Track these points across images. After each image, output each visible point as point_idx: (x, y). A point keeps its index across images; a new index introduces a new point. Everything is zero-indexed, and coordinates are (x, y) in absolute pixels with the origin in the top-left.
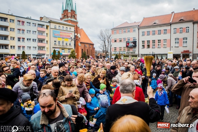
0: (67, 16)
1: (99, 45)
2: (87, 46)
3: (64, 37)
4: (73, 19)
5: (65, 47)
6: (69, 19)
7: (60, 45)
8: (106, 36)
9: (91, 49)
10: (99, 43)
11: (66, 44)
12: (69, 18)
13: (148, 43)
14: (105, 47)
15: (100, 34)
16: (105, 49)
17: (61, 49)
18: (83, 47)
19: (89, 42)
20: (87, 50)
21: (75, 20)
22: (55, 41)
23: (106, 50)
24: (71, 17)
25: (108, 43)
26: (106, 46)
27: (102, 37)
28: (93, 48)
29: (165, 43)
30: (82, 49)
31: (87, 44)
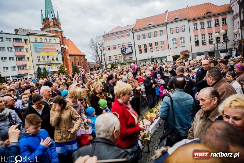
0: (49, 26)
1: (92, 55)
2: (78, 58)
3: (49, 51)
4: (56, 29)
5: (51, 63)
6: (52, 29)
7: (45, 61)
8: (98, 45)
9: (83, 61)
10: (91, 53)
11: (53, 59)
12: (52, 27)
13: (144, 47)
14: (98, 57)
15: (90, 43)
16: (98, 60)
17: (47, 65)
18: (73, 60)
19: (80, 54)
20: (78, 62)
21: (59, 30)
22: (38, 57)
23: (100, 61)
24: (54, 27)
25: (101, 51)
26: (99, 55)
27: (94, 45)
28: (84, 60)
29: (163, 45)
30: (72, 63)
31: (77, 56)
